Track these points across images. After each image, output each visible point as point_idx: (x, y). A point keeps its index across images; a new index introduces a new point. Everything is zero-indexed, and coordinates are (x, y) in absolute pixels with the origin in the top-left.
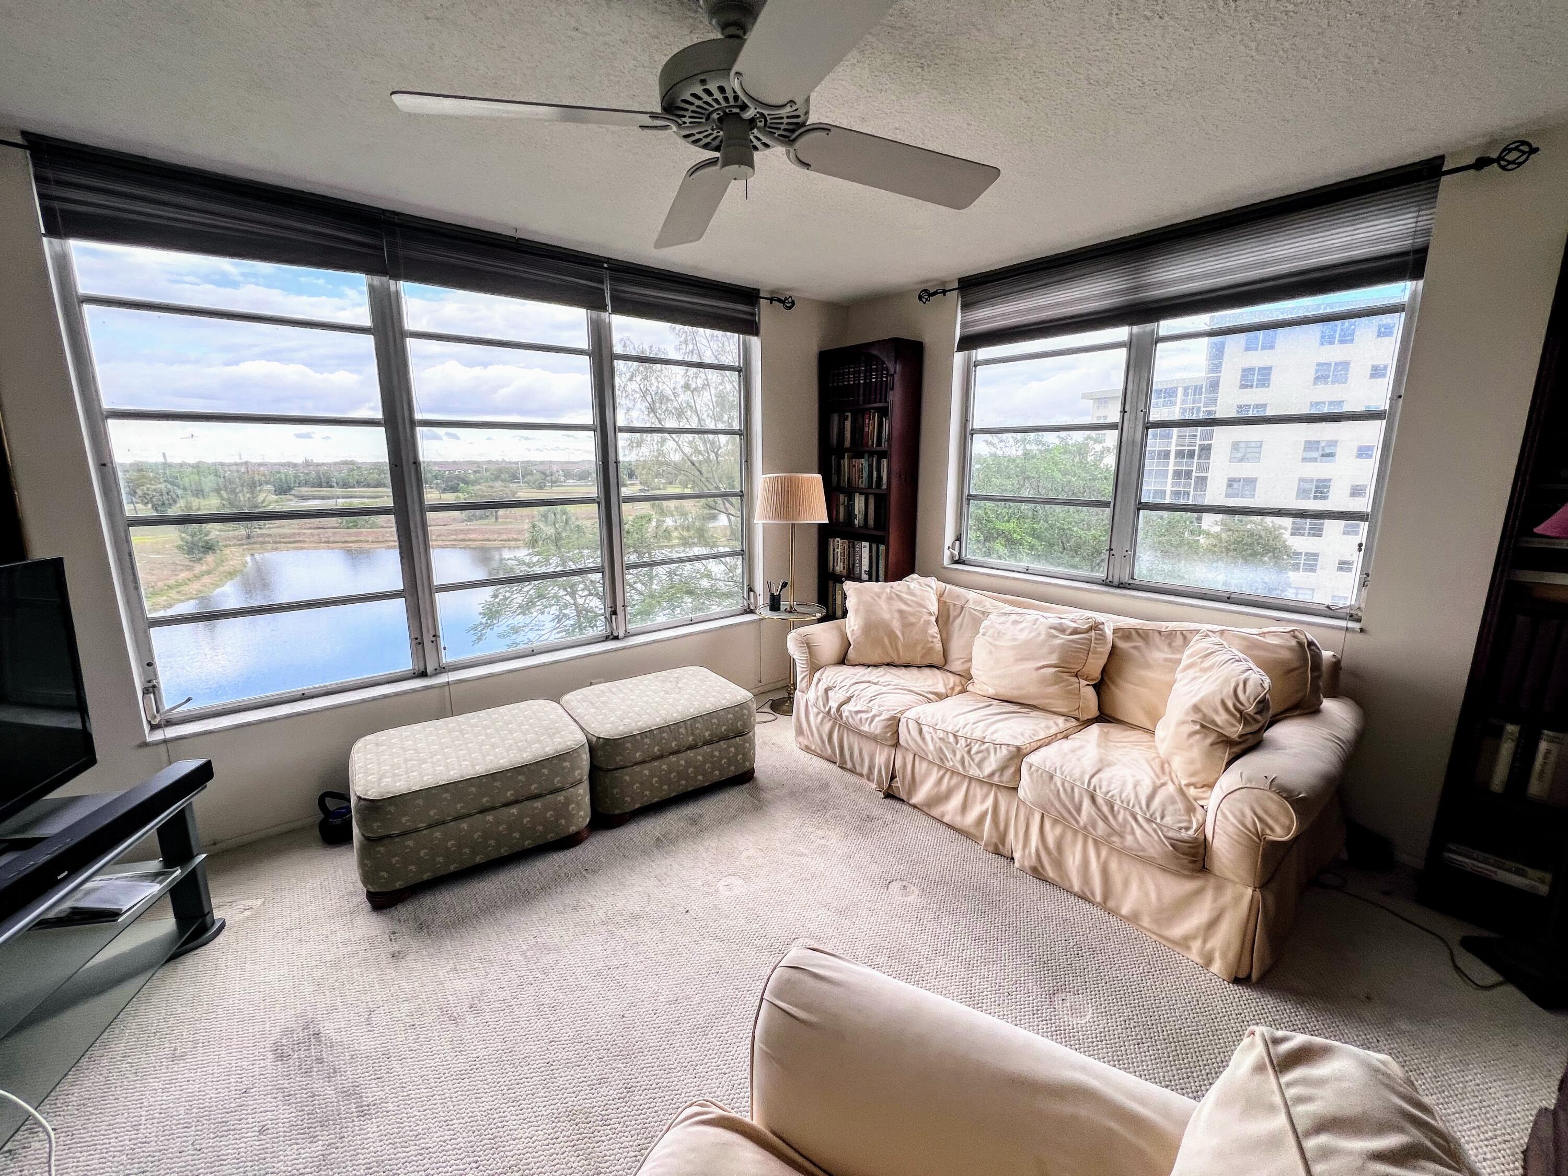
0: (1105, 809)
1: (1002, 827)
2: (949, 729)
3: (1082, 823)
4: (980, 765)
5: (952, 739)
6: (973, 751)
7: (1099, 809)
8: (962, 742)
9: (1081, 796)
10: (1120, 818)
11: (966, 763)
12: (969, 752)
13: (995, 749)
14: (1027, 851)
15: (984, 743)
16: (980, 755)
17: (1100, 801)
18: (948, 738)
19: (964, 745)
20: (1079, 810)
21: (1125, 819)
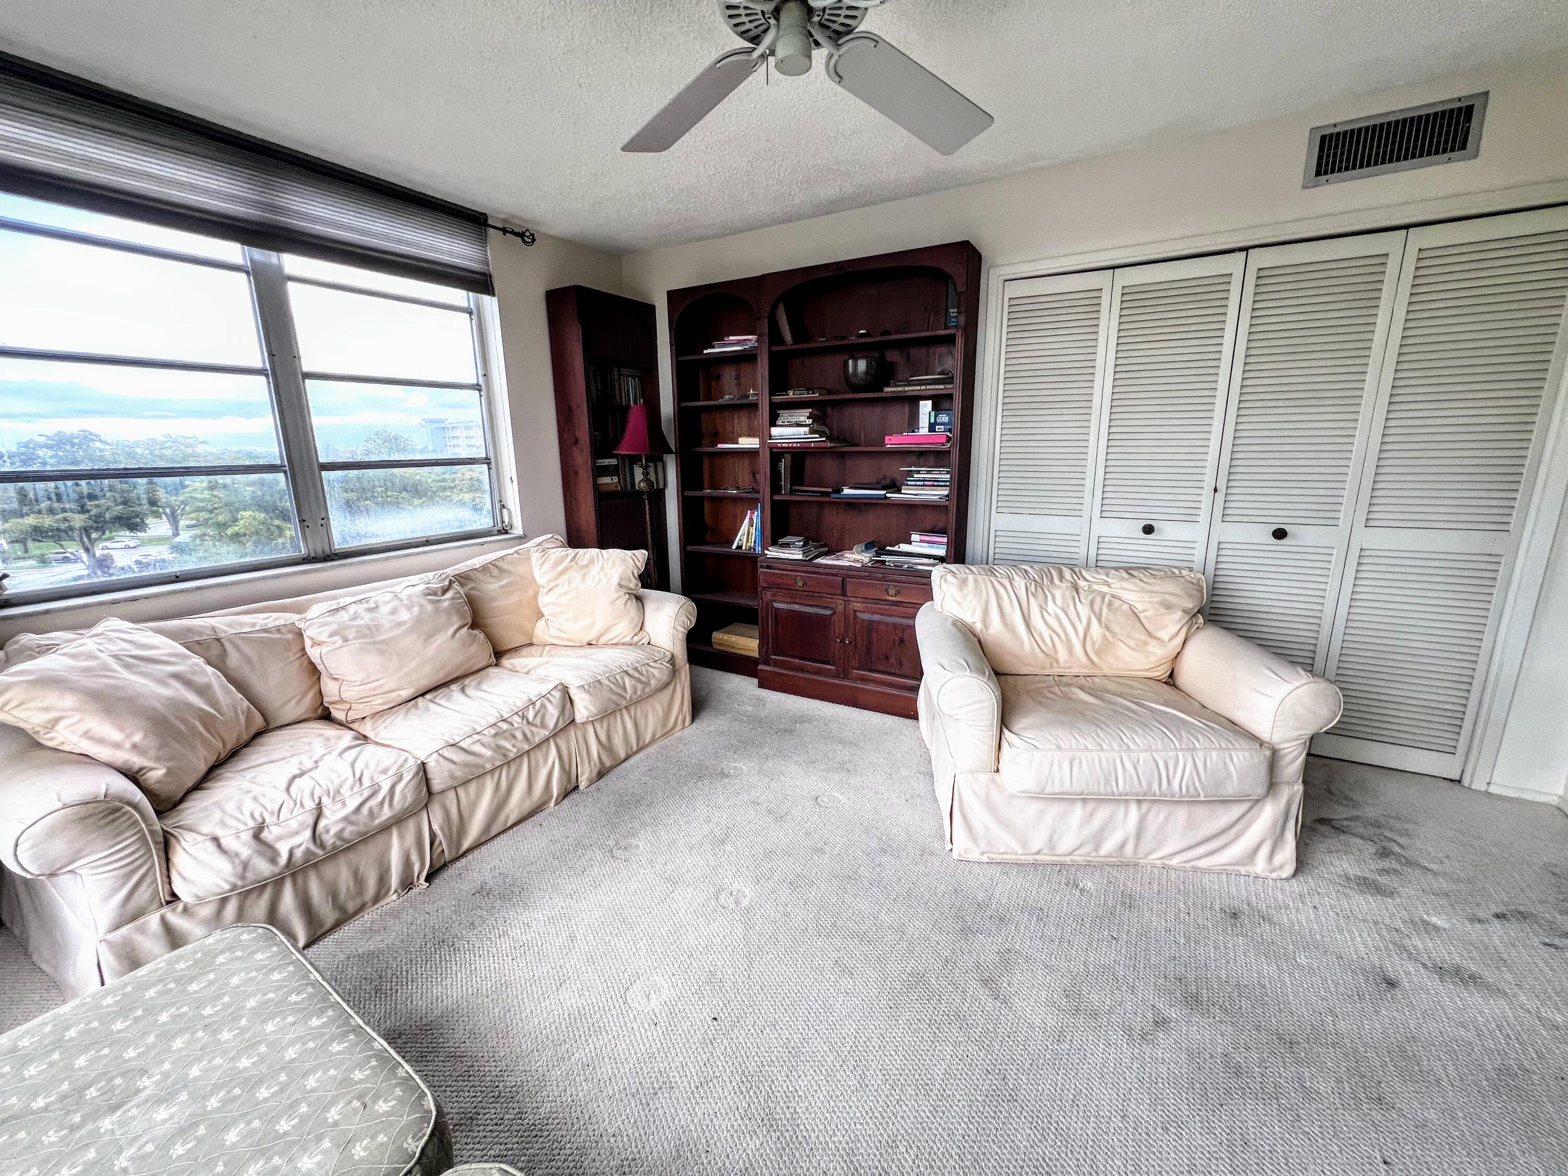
0: (637, 675)
1: (567, 766)
2: (493, 720)
3: (628, 696)
4: (543, 726)
5: (505, 726)
6: (531, 718)
7: (635, 678)
8: (516, 719)
9: (623, 679)
10: (644, 672)
11: (529, 735)
12: (528, 722)
13: (548, 699)
14: (592, 763)
15: (534, 703)
16: (539, 716)
17: (631, 672)
18: (501, 728)
19: (519, 720)
20: (625, 689)
21: (647, 671)
